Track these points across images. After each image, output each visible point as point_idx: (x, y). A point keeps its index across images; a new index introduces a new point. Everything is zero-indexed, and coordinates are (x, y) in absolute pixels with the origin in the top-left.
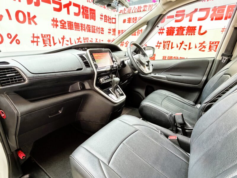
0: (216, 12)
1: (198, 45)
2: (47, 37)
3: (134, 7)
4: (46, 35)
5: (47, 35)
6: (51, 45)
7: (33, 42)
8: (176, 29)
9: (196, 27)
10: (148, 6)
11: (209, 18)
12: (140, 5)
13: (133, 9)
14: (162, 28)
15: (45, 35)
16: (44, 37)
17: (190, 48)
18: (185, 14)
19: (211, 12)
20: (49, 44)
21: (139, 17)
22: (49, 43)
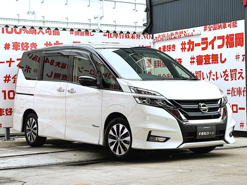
0: (229, 40)
1: (223, 74)
3: (168, 34)
8: (204, 58)
9: (218, 55)
10: (179, 33)
11: (225, 46)
12: (172, 32)
13: (166, 35)
14: (193, 57)
17: (217, 78)
18: (208, 41)
19: (226, 40)
21: (172, 45)
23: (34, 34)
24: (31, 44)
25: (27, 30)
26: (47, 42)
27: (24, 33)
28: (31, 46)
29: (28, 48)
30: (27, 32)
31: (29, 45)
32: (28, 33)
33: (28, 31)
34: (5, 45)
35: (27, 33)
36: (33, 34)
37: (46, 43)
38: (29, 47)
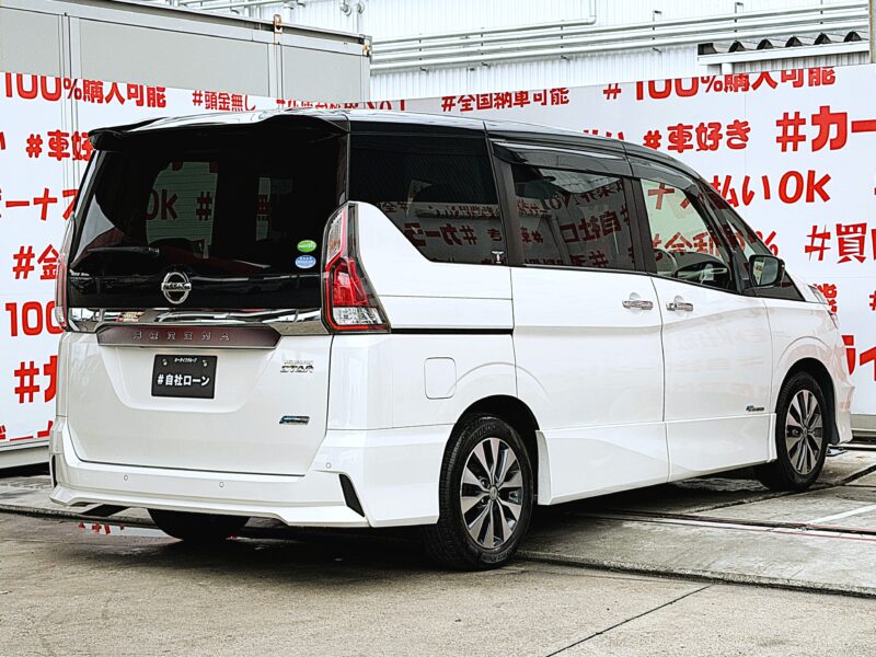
2: (855, 232)
4: (853, 226)
5: (855, 227)
6: (864, 255)
7: (809, 249)
15: (847, 228)
16: (844, 233)
20: (858, 254)
22: (858, 250)
23: (740, 89)
24: (729, 127)
25: (716, 79)
26: (786, 115)
27: (707, 91)
28: (728, 133)
29: (720, 141)
30: (718, 86)
31: (723, 131)
32: (720, 89)
33: (720, 82)
34: (645, 138)
35: (716, 89)
36: (736, 91)
37: (782, 118)
38: (721, 136)
